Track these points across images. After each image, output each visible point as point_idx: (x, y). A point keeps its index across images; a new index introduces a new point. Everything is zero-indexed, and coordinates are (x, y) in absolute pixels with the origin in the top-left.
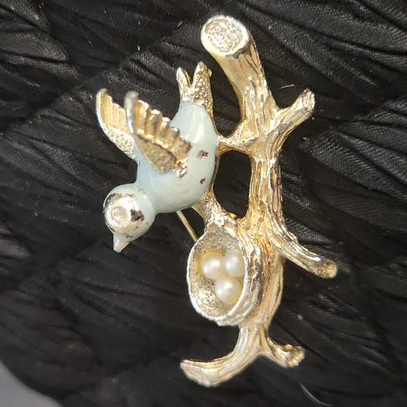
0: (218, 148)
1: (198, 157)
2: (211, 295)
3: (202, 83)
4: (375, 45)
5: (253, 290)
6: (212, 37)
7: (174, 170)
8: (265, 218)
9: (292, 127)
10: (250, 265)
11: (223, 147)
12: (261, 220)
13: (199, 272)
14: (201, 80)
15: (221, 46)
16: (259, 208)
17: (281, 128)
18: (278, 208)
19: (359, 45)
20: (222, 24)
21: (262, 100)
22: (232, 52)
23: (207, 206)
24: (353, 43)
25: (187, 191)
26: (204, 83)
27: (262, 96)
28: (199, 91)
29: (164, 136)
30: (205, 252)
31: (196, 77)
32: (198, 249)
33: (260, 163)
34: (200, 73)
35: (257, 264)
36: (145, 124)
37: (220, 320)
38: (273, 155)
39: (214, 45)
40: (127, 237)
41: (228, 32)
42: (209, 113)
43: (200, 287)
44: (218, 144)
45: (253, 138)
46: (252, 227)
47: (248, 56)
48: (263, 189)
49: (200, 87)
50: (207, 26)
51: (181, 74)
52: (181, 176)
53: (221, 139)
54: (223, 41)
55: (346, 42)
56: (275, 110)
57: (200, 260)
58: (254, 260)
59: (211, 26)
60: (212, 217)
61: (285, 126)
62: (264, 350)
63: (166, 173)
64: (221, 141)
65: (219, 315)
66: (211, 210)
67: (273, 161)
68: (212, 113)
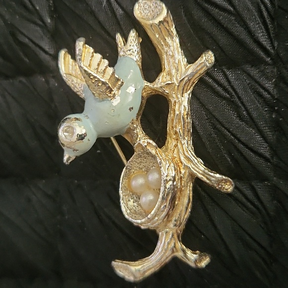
0: (144, 89)
2: (138, 207)
4: (242, 139)
6: (142, 11)
7: (110, 99)
8: (179, 144)
9: (198, 75)
11: (148, 89)
12: (176, 146)
13: (129, 188)
15: (147, 17)
16: (174, 137)
17: (189, 75)
19: (233, 134)
20: (149, 3)
23: (135, 132)
24: (229, 131)
25: (119, 115)
30: (134, 172)
31: (130, 39)
32: (129, 170)
33: (175, 102)
37: (143, 222)
40: (74, 151)
42: (139, 65)
44: (144, 86)
45: (169, 82)
46: (169, 150)
48: (177, 121)
51: (119, 37)
54: (149, 14)
55: (226, 128)
57: (130, 179)
60: (138, 140)
61: (193, 74)
62: (177, 251)
63: (104, 101)
65: (142, 219)
66: (137, 134)
68: (140, 65)
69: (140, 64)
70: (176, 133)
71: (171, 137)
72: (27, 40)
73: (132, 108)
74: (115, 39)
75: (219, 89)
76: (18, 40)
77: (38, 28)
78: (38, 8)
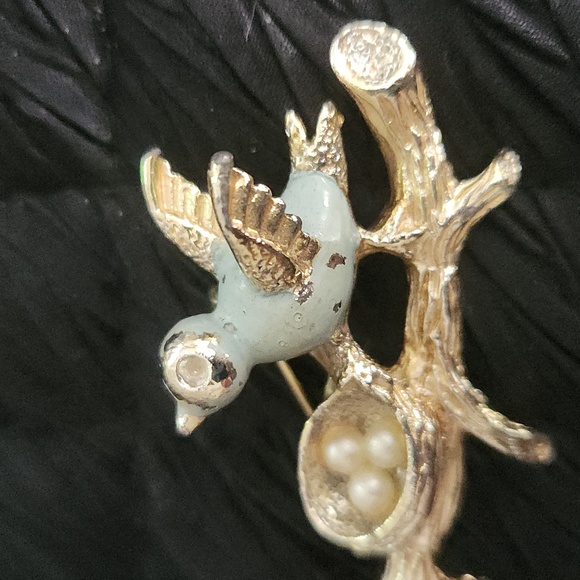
0: (360, 249)
1: (329, 265)
2: (340, 499)
3: (331, 137)
5: (421, 490)
6: (351, 59)
7: (291, 290)
8: (434, 366)
9: (482, 213)
10: (416, 449)
11: (366, 247)
12: (428, 370)
13: (320, 460)
14: (330, 133)
15: (365, 75)
16: (423, 349)
17: (465, 213)
18: (455, 348)
20: (368, 38)
21: (433, 167)
22: (387, 85)
23: (341, 349)
25: (313, 325)
26: (335, 139)
27: (432, 160)
28: (328, 152)
29: (274, 231)
30: (328, 426)
31: (321, 127)
32: (318, 423)
33: (427, 273)
34: (330, 121)
35: (428, 447)
36: (244, 209)
37: (360, 543)
38: (449, 260)
39: (354, 72)
40: (204, 409)
41: (378, 50)
42: (343, 189)
43: (321, 487)
44: (358, 242)
45: (417, 232)
46: (412, 381)
47: (411, 92)
48: (432, 317)
49: (329, 145)
50: (341, 41)
51: (293, 122)
52: (302, 299)
53: (362, 233)
54: (369, 66)
56: (452, 183)
58: (423, 438)
59: (349, 40)
60: (349, 369)
61: (471, 210)
63: (276, 294)
64: (363, 237)
65: (359, 535)
66: (346, 356)
67: (451, 270)
68: (347, 190)
69: (346, 186)
70: (429, 342)
71: (415, 349)
72: (43, 112)
73: (340, 305)
74: (282, 125)
75: (524, 237)
76: (20, 113)
77: (69, 81)
78: (67, 31)
